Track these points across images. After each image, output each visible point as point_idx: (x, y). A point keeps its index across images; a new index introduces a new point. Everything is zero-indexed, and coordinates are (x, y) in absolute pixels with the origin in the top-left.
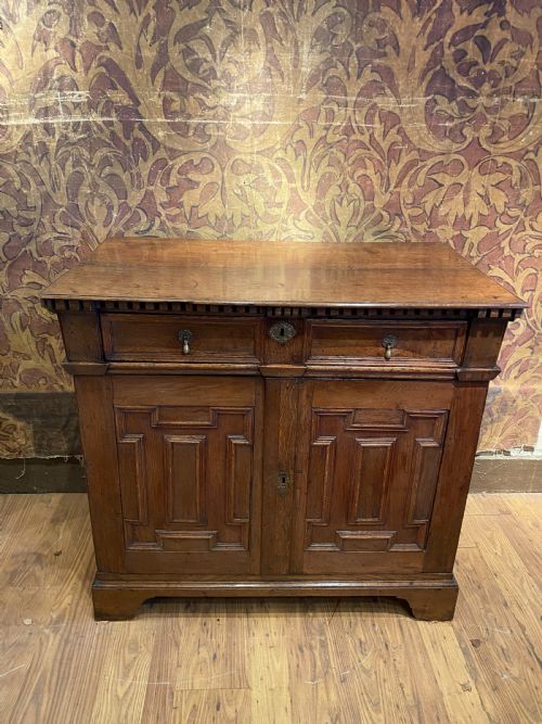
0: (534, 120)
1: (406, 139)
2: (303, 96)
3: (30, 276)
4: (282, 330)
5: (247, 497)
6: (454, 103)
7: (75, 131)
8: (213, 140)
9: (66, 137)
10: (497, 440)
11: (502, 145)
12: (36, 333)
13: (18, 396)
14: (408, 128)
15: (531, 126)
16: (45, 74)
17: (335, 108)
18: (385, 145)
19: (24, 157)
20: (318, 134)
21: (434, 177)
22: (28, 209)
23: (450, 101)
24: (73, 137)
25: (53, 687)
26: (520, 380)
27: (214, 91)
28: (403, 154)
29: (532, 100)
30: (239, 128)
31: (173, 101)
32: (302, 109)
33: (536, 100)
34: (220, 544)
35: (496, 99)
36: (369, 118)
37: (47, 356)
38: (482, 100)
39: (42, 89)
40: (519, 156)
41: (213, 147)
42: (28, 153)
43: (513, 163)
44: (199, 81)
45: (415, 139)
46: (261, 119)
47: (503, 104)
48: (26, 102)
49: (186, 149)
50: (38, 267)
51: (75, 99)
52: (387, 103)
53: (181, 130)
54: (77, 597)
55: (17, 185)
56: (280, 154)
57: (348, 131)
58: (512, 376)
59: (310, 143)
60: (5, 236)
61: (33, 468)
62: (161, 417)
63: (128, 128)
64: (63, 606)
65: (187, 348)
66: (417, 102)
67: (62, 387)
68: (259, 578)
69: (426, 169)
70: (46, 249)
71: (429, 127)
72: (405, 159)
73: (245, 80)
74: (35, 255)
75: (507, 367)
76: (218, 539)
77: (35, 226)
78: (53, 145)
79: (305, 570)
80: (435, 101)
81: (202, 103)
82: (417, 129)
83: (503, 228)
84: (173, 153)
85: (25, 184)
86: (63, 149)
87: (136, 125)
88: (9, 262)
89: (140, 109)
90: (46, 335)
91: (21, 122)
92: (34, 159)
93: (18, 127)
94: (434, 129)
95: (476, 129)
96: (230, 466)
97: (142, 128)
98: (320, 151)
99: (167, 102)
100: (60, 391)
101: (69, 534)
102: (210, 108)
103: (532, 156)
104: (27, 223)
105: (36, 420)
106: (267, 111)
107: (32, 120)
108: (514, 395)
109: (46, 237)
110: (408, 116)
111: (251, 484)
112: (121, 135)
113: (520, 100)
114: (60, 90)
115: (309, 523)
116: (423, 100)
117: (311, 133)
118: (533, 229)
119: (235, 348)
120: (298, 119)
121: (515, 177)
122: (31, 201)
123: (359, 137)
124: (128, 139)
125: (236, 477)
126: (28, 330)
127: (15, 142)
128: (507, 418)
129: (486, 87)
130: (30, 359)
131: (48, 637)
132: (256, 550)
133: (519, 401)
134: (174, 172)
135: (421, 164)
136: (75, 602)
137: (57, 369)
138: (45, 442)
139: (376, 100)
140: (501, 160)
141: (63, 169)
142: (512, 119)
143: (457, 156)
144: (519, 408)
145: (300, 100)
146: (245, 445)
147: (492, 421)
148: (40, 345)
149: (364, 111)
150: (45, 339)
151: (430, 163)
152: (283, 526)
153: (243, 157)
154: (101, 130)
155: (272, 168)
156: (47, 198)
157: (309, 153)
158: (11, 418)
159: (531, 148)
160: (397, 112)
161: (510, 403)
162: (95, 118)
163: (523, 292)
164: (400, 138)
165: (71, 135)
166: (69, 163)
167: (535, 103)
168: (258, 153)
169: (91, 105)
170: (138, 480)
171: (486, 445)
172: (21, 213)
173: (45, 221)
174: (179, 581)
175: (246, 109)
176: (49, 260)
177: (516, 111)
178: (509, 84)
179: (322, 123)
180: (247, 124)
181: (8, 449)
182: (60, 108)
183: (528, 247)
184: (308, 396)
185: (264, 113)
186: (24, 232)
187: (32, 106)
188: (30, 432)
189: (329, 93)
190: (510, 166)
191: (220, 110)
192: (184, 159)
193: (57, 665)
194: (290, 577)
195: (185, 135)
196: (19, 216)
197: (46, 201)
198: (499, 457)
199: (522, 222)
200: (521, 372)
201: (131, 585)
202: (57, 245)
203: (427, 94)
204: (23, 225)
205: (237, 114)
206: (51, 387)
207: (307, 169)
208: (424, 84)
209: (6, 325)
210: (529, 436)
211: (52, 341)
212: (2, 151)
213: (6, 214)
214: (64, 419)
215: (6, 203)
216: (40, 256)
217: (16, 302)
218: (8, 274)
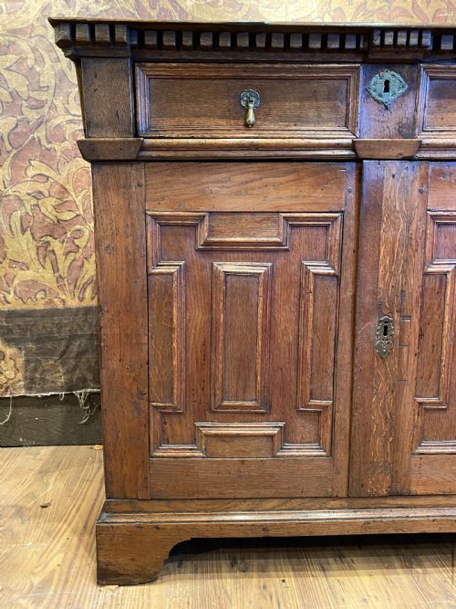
1: (451, 6)
3: (37, 167)
4: (387, 83)
5: (330, 363)
8: (245, 8)
9: (87, 8)
12: (38, 235)
13: (11, 315)
18: (429, 12)
19: (40, 31)
22: (40, 88)
24: (95, 7)
34: (288, 446)
37: (48, 265)
42: (45, 26)
50: (47, 157)
54: (70, 555)
55: (30, 62)
59: (350, 10)
60: (12, 121)
61: (22, 412)
62: (211, 232)
64: (50, 568)
65: (251, 118)
67: (63, 301)
68: (345, 503)
70: (57, 134)
74: (44, 142)
76: (286, 436)
77: (46, 109)
79: (415, 489)
85: (39, 60)
88: (14, 152)
90: (49, 239)
96: (306, 311)
98: (361, 17)
100: (60, 306)
101: (61, 485)
104: (38, 106)
105: (30, 345)
109: (56, 122)
111: (336, 339)
112: (146, 4)
115: (421, 404)
119: (319, 116)
122: (44, 80)
124: (153, 9)
125: (315, 329)
126: (28, 232)
127: (33, 15)
130: (28, 269)
132: (342, 455)
136: (67, 562)
137: (59, 279)
138: (38, 375)
146: (329, 275)
148: (42, 251)
150: (48, 243)
152: (383, 410)
156: (61, 76)
157: (348, 21)
164: (444, 6)
165: (93, 6)
170: (175, 335)
172: (32, 94)
173: (57, 103)
174: (226, 511)
176: (58, 147)
184: (421, 191)
186: (33, 116)
188: (21, 361)
194: (390, 501)
196: (29, 97)
197: (60, 81)
201: (157, 518)
202: (69, 130)
204: (33, 108)
206: (51, 301)
209: (5, 227)
211: (56, 245)
212: (16, 25)
213: (15, 95)
214: (64, 343)
215: (17, 82)
216: (50, 143)
217: (19, 198)
218: (13, 166)
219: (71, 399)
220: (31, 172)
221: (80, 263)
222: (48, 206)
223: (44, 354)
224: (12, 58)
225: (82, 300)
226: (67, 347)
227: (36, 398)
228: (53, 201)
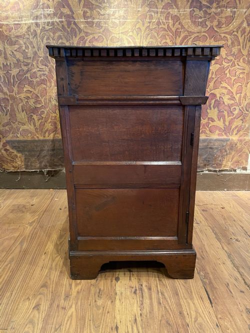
0: (235, 18)
1: (183, 27)
2: (140, 9)
3: (27, 88)
6: (202, 11)
7: (48, 25)
8: (103, 28)
9: (44, 28)
10: (229, 164)
11: (223, 29)
12: (28, 113)
13: (19, 142)
14: (183, 22)
15: (234, 21)
16: (37, 2)
17: (153, 14)
18: (174, 29)
19: (27, 36)
20: (146, 25)
21: (195, 42)
22: (28, 58)
23: (200, 11)
24: (47, 28)
25: (29, 241)
26: (238, 135)
27: (104, 8)
28: (182, 33)
29: (234, 10)
30: (113, 23)
31: (87, 12)
32: (139, 15)
33: (235, 10)
35: (219, 10)
36: (167, 18)
37: (32, 124)
38: (213, 10)
39: (36, 8)
40: (230, 33)
41: (103, 31)
42: (29, 35)
43: (228, 37)
44: (98, 4)
45: (186, 27)
46: (123, 19)
47: (222, 12)
48: (29, 14)
49: (92, 32)
50: (31, 84)
51: (49, 12)
52: (174, 11)
53: (91, 24)
55: (24, 48)
56: (131, 34)
57: (159, 23)
58: (234, 133)
59: (143, 29)
60: (18, 70)
61: (24, 177)
63: (69, 23)
64: (34, 219)
66: (187, 11)
67: (38, 137)
69: (191, 39)
70: (34, 75)
71: (192, 21)
72: (182, 35)
73: (116, 3)
74: (30, 78)
75: (232, 129)
77: (30, 66)
78: (39, 31)
80: (194, 11)
81: (99, 13)
82: (187, 22)
83: (226, 65)
84: (87, 34)
85: (27, 47)
86: (43, 33)
87: (72, 22)
88: (19, 82)
89: (74, 16)
90: (32, 114)
91: (27, 22)
92: (31, 37)
93: (25, 24)
94: (194, 23)
95: (212, 22)
97: (75, 23)
98: (147, 32)
99: (85, 13)
100: (37, 139)
101: (38, 200)
102: (102, 15)
103: (236, 33)
104: (27, 65)
105: (26, 153)
106: (125, 15)
107: (31, 21)
108: (236, 142)
109: (34, 71)
110: (183, 17)
112: (66, 26)
113: (229, 10)
114: (43, 9)
116: (188, 10)
117: (143, 24)
118: (239, 65)
120: (138, 19)
121: (230, 42)
122: (29, 55)
123: (163, 26)
124: (69, 28)
126: (25, 112)
127: (24, 30)
128: (233, 153)
129: (215, 5)
130: (25, 125)
131: (27, 227)
133: (238, 145)
134: (87, 42)
135: (189, 37)
137: (36, 129)
138: (29, 164)
139: (170, 10)
140: (223, 35)
141: (43, 41)
142: (226, 18)
143: (204, 34)
144: (239, 148)
145: (139, 11)
147: (227, 154)
148: (30, 118)
149: (165, 15)
150: (32, 116)
151: (193, 37)
153: (115, 35)
154: (59, 25)
155: (127, 39)
156: (35, 53)
157: (143, 33)
158: (15, 152)
159: (235, 30)
160: (178, 15)
161: (234, 145)
162: (56, 20)
163: (237, 94)
164: (180, 27)
165: (46, 27)
166: (45, 38)
167: (235, 12)
168: (122, 33)
169: (55, 14)
171: (225, 166)
172: (25, 60)
173: (34, 63)
175: (117, 15)
176: (35, 80)
177: (227, 15)
178: (224, 3)
179: (148, 20)
180: (117, 21)
181: (13, 167)
182: (42, 16)
183: (237, 74)
185: (124, 16)
186: (25, 68)
187: (31, 15)
188: (23, 159)
189: (150, 8)
190: (227, 37)
191: (106, 16)
192: (91, 36)
193: (31, 235)
195: (92, 26)
196: (24, 61)
197: (35, 55)
198: (231, 173)
199: (234, 62)
200: (238, 131)
202: (39, 74)
203: (190, 8)
204: (25, 65)
205: (113, 17)
206: (33, 137)
207: (142, 40)
208: (189, 4)
209: (16, 109)
210: (244, 162)
211: (35, 117)
212: (18, 34)
213: (18, 60)
214: (38, 152)
215: (19, 56)
216: (32, 78)
217: (21, 99)
218: (18, 87)
219: (42, 173)
220: (25, 89)
221: (43, 123)
222: (31, 102)
223: (31, 156)
224: (17, 46)
225: (44, 137)
226: (40, 154)
227: (29, 172)
228: (34, 100)
